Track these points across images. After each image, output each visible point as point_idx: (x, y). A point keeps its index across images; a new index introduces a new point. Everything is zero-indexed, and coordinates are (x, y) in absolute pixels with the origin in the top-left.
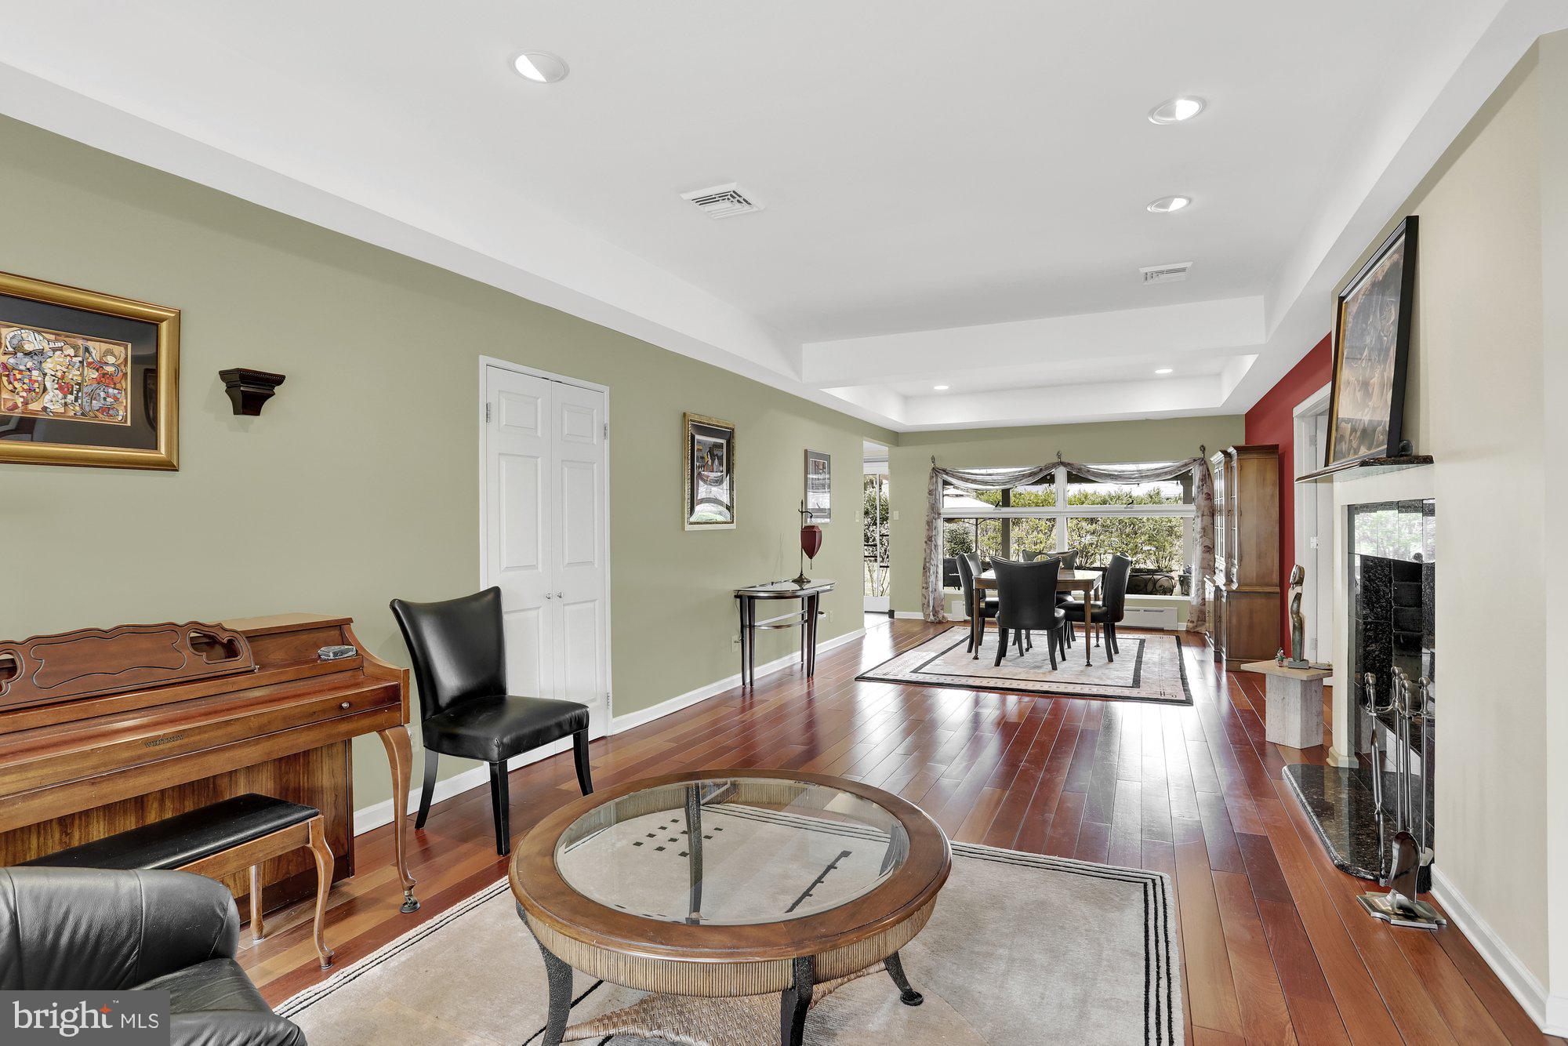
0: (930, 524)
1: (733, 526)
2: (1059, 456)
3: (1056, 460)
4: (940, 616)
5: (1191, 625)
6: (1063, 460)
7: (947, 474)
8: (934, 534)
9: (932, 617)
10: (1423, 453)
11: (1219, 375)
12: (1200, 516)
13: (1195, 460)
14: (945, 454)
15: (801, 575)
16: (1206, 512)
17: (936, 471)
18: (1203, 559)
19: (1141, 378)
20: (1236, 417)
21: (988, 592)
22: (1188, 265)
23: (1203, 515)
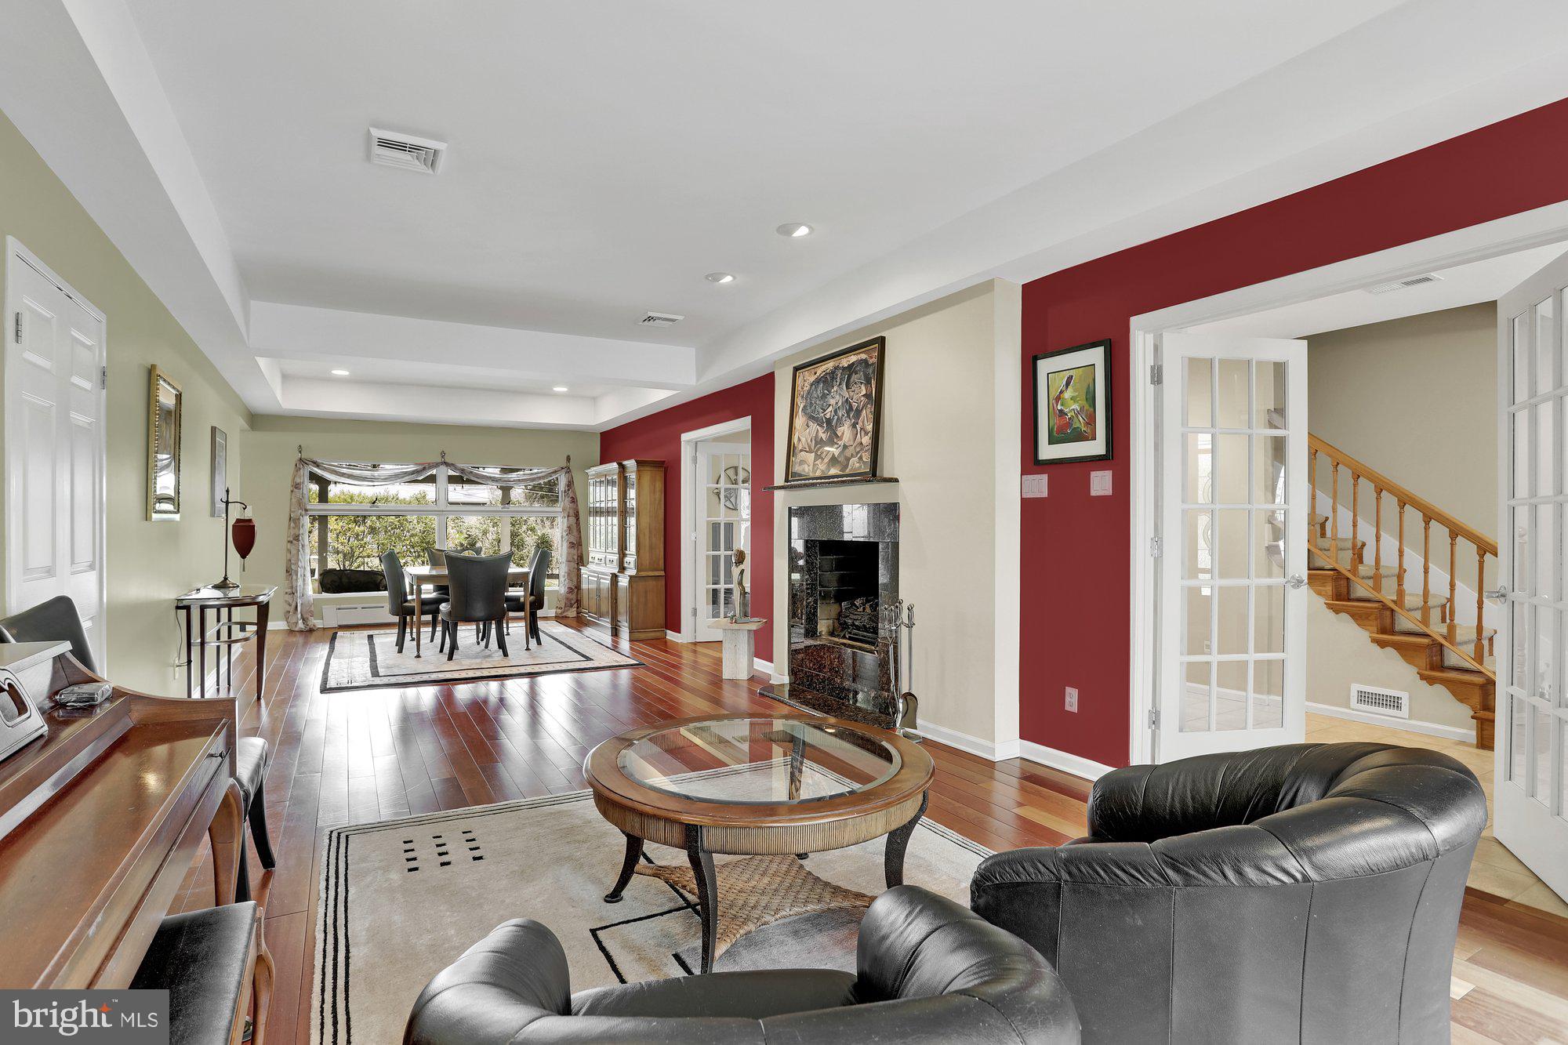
0: (294, 521)
1: (177, 517)
2: (443, 454)
3: (439, 460)
4: (310, 623)
5: (559, 611)
6: (447, 461)
7: (318, 466)
8: (301, 532)
9: (301, 625)
10: (886, 475)
11: (594, 399)
12: (566, 516)
13: (562, 468)
14: (315, 443)
15: (226, 578)
16: (572, 513)
17: (302, 461)
18: (568, 554)
19: (541, 392)
20: (594, 434)
21: (424, 587)
22: (680, 318)
23: (568, 516)
